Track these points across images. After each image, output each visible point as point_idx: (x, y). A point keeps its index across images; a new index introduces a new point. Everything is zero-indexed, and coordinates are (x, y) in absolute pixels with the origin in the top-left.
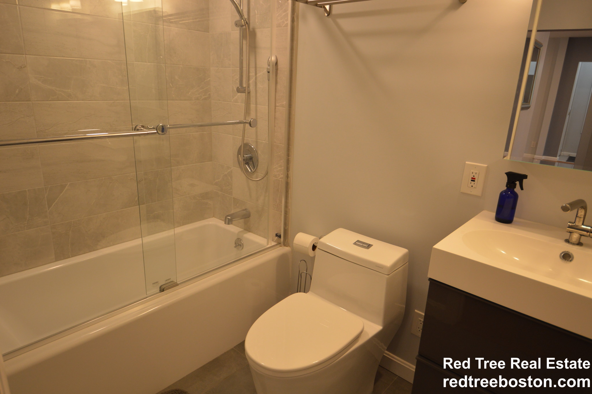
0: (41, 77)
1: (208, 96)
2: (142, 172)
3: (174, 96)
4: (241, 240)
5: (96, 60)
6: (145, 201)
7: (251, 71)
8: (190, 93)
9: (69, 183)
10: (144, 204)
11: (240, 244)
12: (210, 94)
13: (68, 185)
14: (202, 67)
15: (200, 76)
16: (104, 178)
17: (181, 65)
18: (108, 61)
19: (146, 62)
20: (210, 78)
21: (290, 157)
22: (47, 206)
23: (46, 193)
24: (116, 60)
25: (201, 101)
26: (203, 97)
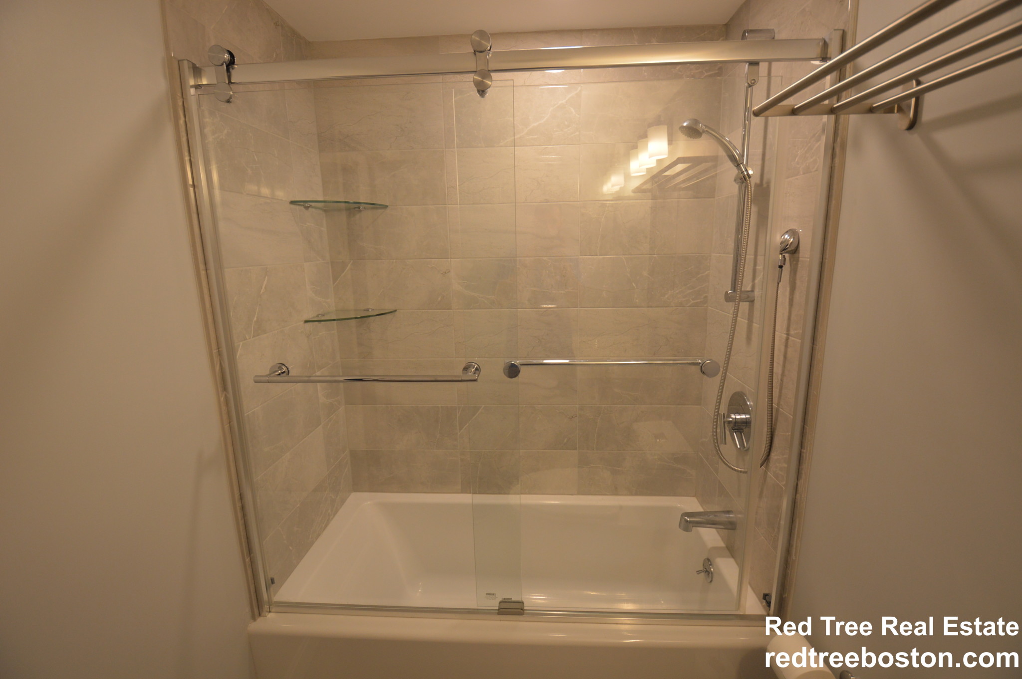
0: (464, 283)
1: (702, 300)
2: (576, 406)
3: (637, 301)
4: (710, 565)
5: (528, 258)
6: (577, 446)
7: (758, 262)
8: (666, 296)
9: (483, 406)
10: (575, 449)
11: (708, 570)
12: (706, 297)
13: (482, 408)
14: (694, 255)
15: (690, 268)
16: (524, 406)
17: (654, 254)
18: (544, 258)
19: (597, 255)
20: (708, 272)
21: (805, 451)
22: (458, 428)
23: (458, 412)
24: (553, 256)
25: (688, 308)
26: (692, 302)
